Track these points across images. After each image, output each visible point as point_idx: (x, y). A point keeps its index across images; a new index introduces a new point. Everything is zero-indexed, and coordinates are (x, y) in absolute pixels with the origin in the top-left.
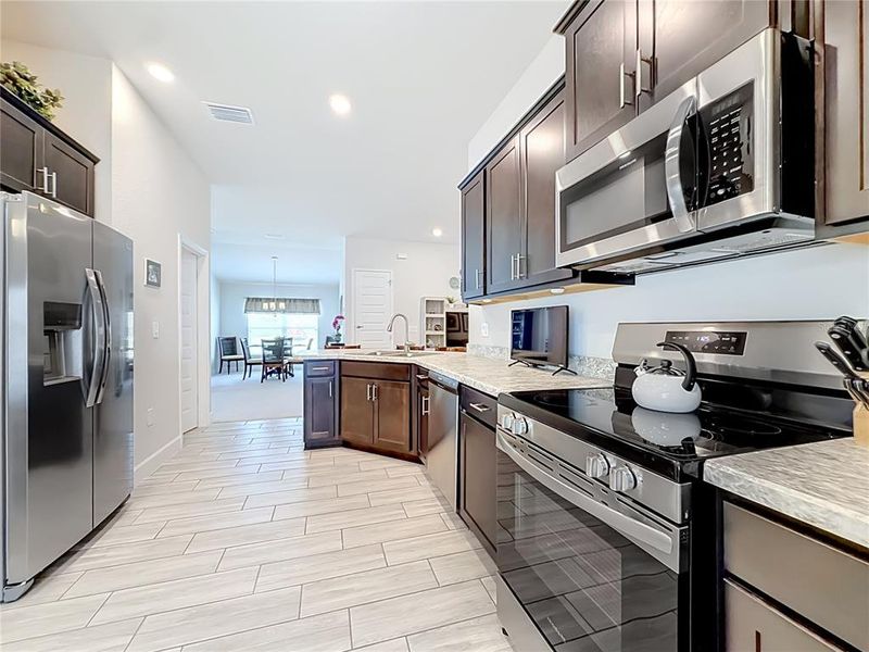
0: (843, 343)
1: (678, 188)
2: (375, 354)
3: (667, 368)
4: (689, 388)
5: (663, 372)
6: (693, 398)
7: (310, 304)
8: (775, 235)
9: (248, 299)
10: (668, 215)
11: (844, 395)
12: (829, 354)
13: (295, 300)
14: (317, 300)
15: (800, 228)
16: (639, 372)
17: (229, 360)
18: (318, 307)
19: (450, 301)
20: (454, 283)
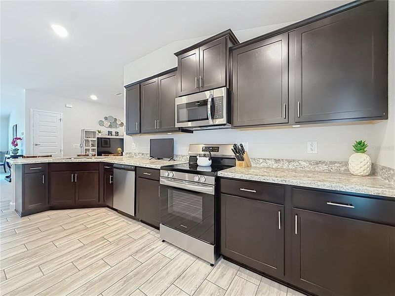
0: (235, 149)
1: (210, 112)
2: (70, 159)
3: (205, 156)
4: (210, 160)
5: (204, 157)
6: (210, 162)
8: (225, 127)
10: (208, 119)
11: (235, 159)
12: (233, 151)
15: (229, 126)
16: (198, 157)
19: (99, 132)
20: (101, 123)
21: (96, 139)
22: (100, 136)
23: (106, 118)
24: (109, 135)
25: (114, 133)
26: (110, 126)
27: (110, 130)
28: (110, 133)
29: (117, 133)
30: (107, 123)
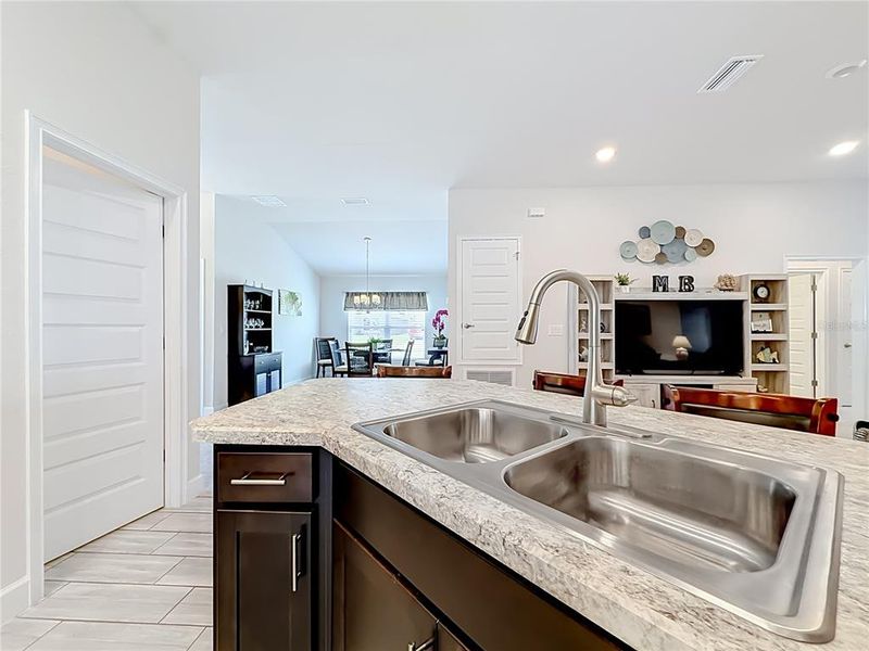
7: (416, 298)
9: (348, 293)
13: (398, 294)
14: (424, 294)
17: (324, 365)
18: (425, 301)
19: (623, 282)
20: (628, 251)
21: (611, 307)
22: (626, 294)
23: (645, 233)
24: (655, 289)
25: (674, 283)
26: (661, 258)
27: (661, 271)
28: (659, 283)
29: (687, 283)
30: (649, 249)
